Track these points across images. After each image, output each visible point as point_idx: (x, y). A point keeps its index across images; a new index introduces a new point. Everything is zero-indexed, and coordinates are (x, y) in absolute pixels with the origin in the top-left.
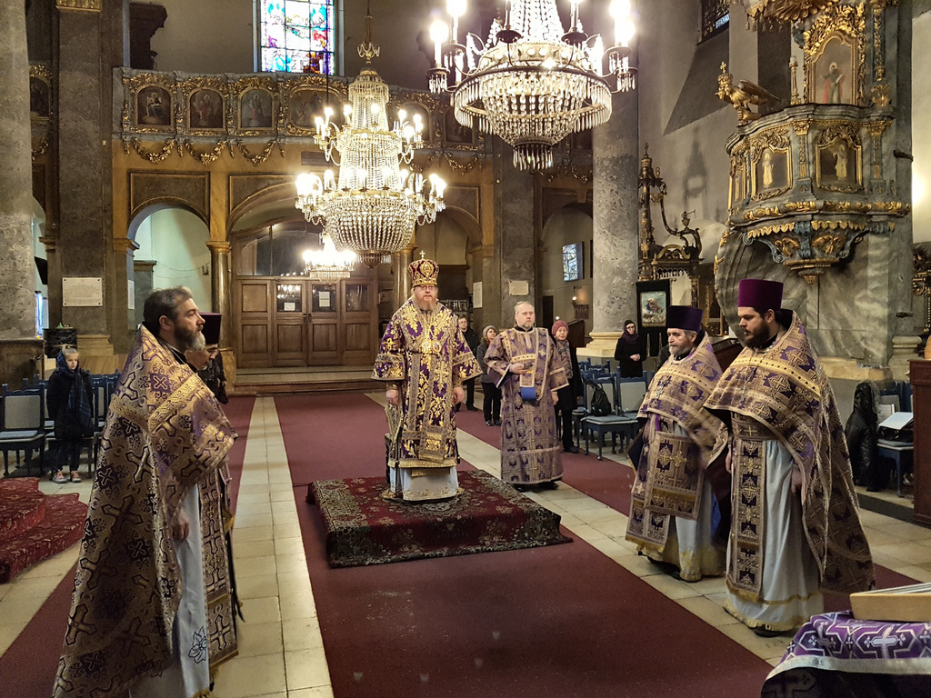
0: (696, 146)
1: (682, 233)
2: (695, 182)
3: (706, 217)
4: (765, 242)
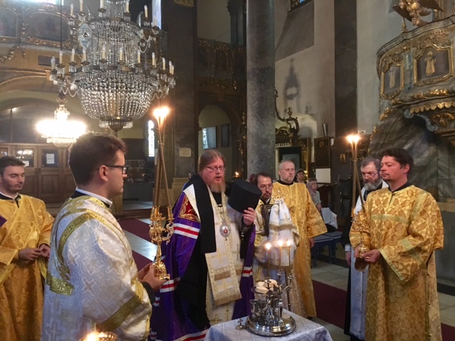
0: (292, 69)
1: (288, 120)
2: (292, 91)
3: (299, 111)
4: (422, 116)
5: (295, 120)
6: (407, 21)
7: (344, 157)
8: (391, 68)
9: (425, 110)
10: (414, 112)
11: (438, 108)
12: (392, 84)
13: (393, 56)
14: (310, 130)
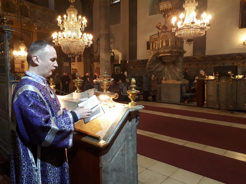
4: (162, 57)
5: (113, 53)
6: (159, 30)
7: (132, 68)
8: (154, 42)
9: (163, 56)
10: (160, 56)
11: (166, 55)
12: (154, 47)
13: (155, 39)
14: (118, 57)
